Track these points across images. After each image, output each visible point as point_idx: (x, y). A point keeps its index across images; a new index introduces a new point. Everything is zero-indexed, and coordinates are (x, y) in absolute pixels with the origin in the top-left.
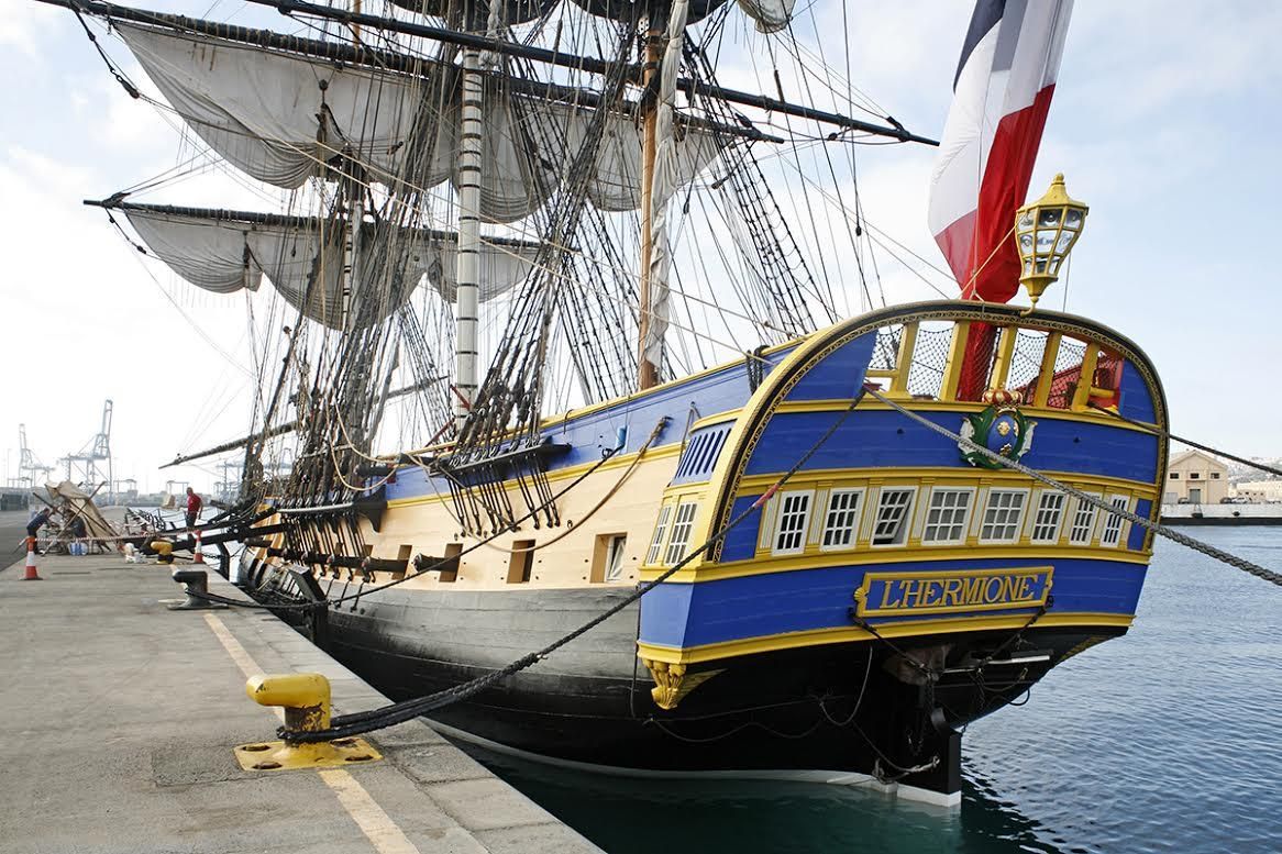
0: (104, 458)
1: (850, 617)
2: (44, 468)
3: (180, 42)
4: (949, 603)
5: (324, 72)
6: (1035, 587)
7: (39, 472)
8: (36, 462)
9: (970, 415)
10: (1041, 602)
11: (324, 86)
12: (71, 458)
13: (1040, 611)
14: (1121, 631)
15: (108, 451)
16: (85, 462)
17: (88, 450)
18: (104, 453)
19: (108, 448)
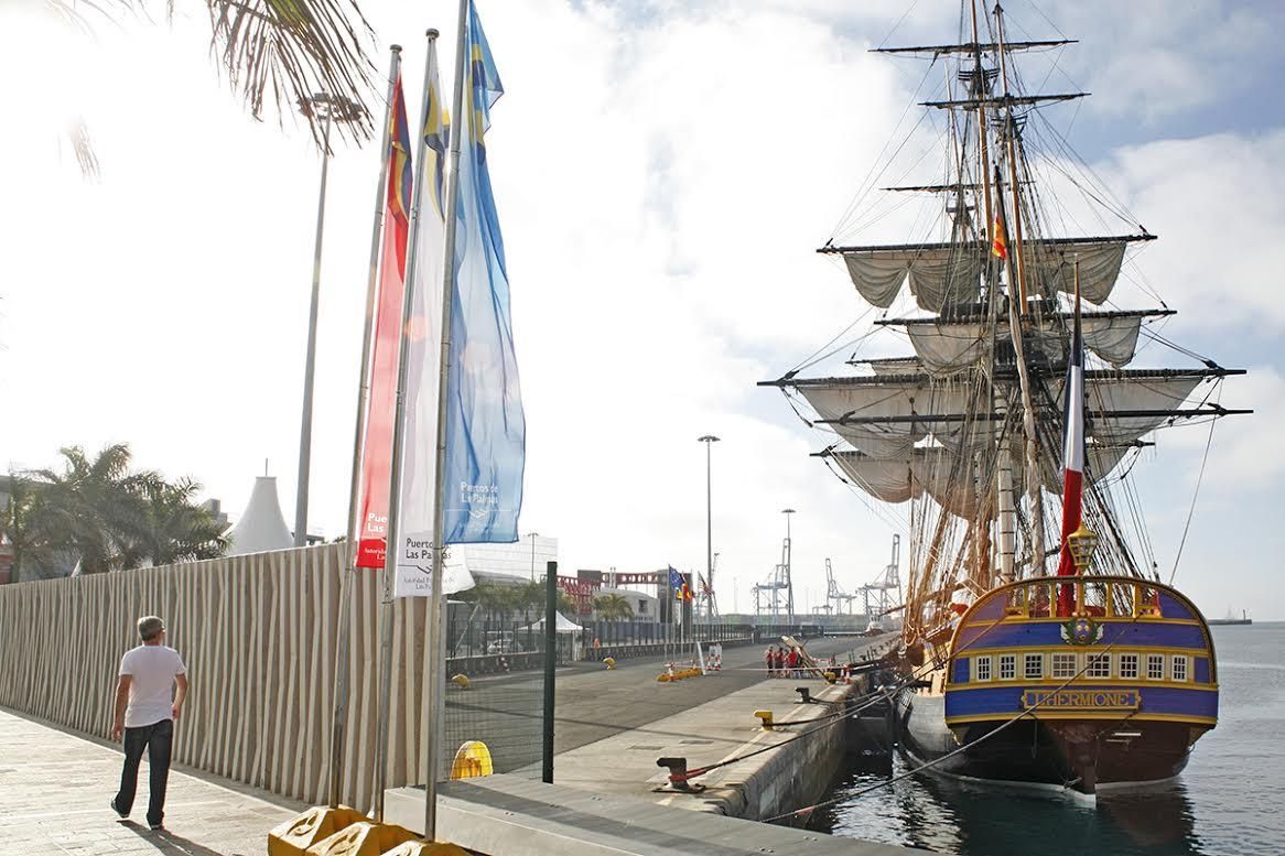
0: (895, 587)
1: (1021, 708)
2: (846, 597)
3: (832, 392)
4: (1074, 704)
5: (911, 393)
6: (1131, 700)
7: (843, 600)
8: (840, 591)
9: (1064, 623)
10: (1136, 707)
11: (912, 401)
12: (867, 588)
13: (1135, 712)
14: (1213, 727)
15: (898, 581)
16: (879, 591)
17: (882, 580)
18: (895, 583)
19: (897, 577)
